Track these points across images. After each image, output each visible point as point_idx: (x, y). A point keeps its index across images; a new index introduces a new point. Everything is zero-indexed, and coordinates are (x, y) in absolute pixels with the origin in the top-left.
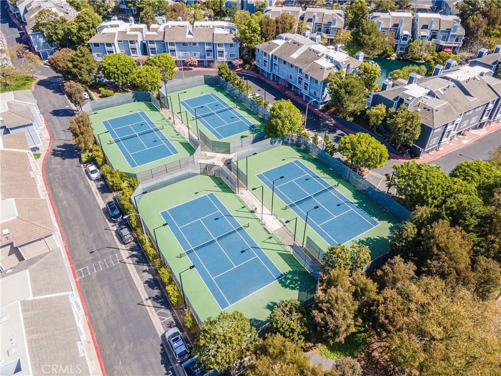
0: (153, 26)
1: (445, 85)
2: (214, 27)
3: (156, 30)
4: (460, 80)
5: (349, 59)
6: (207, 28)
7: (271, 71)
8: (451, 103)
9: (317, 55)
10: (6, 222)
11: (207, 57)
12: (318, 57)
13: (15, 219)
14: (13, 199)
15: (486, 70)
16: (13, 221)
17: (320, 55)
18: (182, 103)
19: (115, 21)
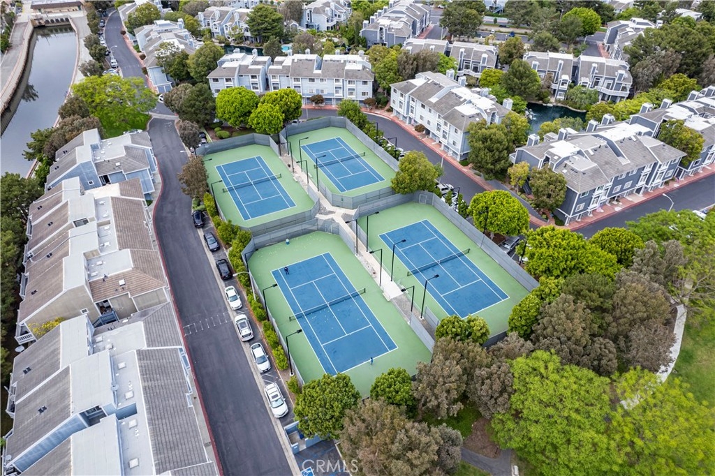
0: (278, 59)
1: (596, 145)
2: (345, 61)
3: (281, 63)
4: (614, 140)
5: (494, 107)
6: (338, 63)
7: (407, 114)
8: (600, 166)
9: (459, 100)
10: (123, 273)
11: (335, 95)
12: (460, 103)
13: (131, 271)
14: (129, 250)
15: (645, 129)
16: (128, 272)
17: (461, 100)
18: (304, 147)
19: (237, 55)
